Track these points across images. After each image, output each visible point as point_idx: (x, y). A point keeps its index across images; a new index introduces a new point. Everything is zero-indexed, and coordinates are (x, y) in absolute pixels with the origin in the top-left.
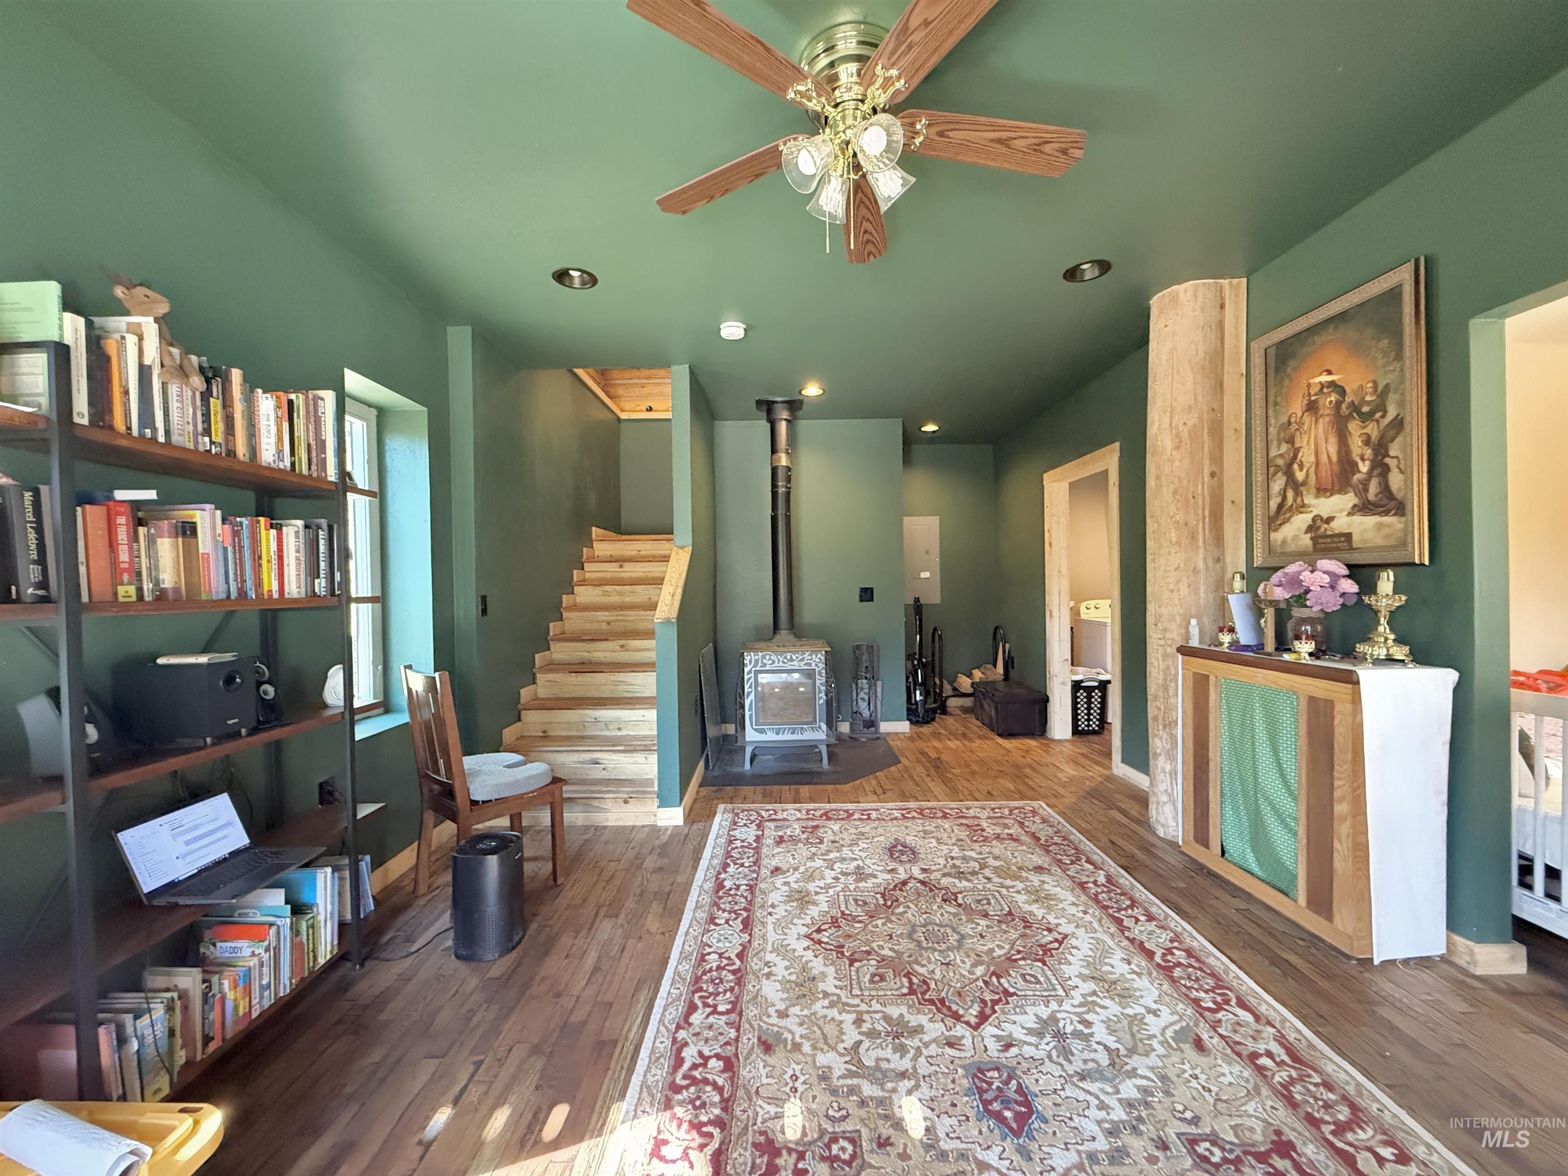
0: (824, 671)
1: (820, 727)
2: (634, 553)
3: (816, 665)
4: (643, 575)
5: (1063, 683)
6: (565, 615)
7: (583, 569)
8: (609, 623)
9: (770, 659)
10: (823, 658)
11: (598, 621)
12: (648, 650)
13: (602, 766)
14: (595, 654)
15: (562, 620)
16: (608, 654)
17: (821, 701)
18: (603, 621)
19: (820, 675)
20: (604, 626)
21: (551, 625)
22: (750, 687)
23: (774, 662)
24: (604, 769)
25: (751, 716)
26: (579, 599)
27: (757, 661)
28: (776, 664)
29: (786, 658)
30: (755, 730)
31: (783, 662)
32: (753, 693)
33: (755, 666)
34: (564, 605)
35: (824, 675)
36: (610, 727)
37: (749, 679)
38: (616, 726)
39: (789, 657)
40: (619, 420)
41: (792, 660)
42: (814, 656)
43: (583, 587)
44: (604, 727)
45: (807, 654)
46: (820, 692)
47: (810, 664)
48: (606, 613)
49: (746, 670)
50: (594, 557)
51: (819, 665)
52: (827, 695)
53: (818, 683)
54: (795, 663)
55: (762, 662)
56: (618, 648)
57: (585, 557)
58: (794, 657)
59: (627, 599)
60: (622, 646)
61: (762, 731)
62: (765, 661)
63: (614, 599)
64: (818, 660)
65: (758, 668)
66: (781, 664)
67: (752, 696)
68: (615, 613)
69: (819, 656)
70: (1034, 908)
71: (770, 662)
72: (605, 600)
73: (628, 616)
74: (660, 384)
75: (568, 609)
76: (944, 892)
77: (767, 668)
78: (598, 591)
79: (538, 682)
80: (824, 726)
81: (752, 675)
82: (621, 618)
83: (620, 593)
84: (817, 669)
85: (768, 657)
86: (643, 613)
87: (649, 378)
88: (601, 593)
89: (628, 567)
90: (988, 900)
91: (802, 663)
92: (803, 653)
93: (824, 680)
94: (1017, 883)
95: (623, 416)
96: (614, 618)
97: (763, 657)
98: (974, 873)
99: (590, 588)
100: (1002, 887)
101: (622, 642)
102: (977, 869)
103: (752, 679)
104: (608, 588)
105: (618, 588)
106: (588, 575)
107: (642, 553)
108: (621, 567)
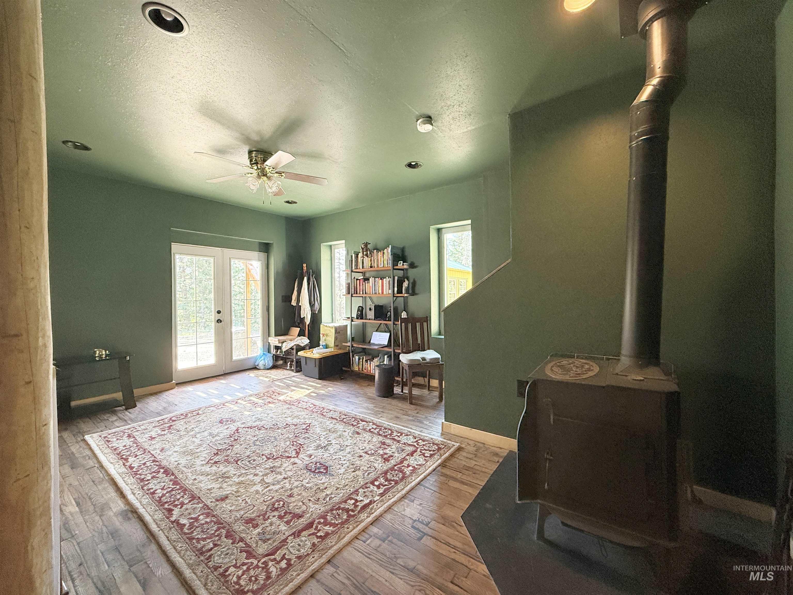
70: (225, 470)
76: (275, 457)
90: (250, 463)
94: (237, 480)
98: (266, 475)
100: (245, 473)
102: (265, 478)
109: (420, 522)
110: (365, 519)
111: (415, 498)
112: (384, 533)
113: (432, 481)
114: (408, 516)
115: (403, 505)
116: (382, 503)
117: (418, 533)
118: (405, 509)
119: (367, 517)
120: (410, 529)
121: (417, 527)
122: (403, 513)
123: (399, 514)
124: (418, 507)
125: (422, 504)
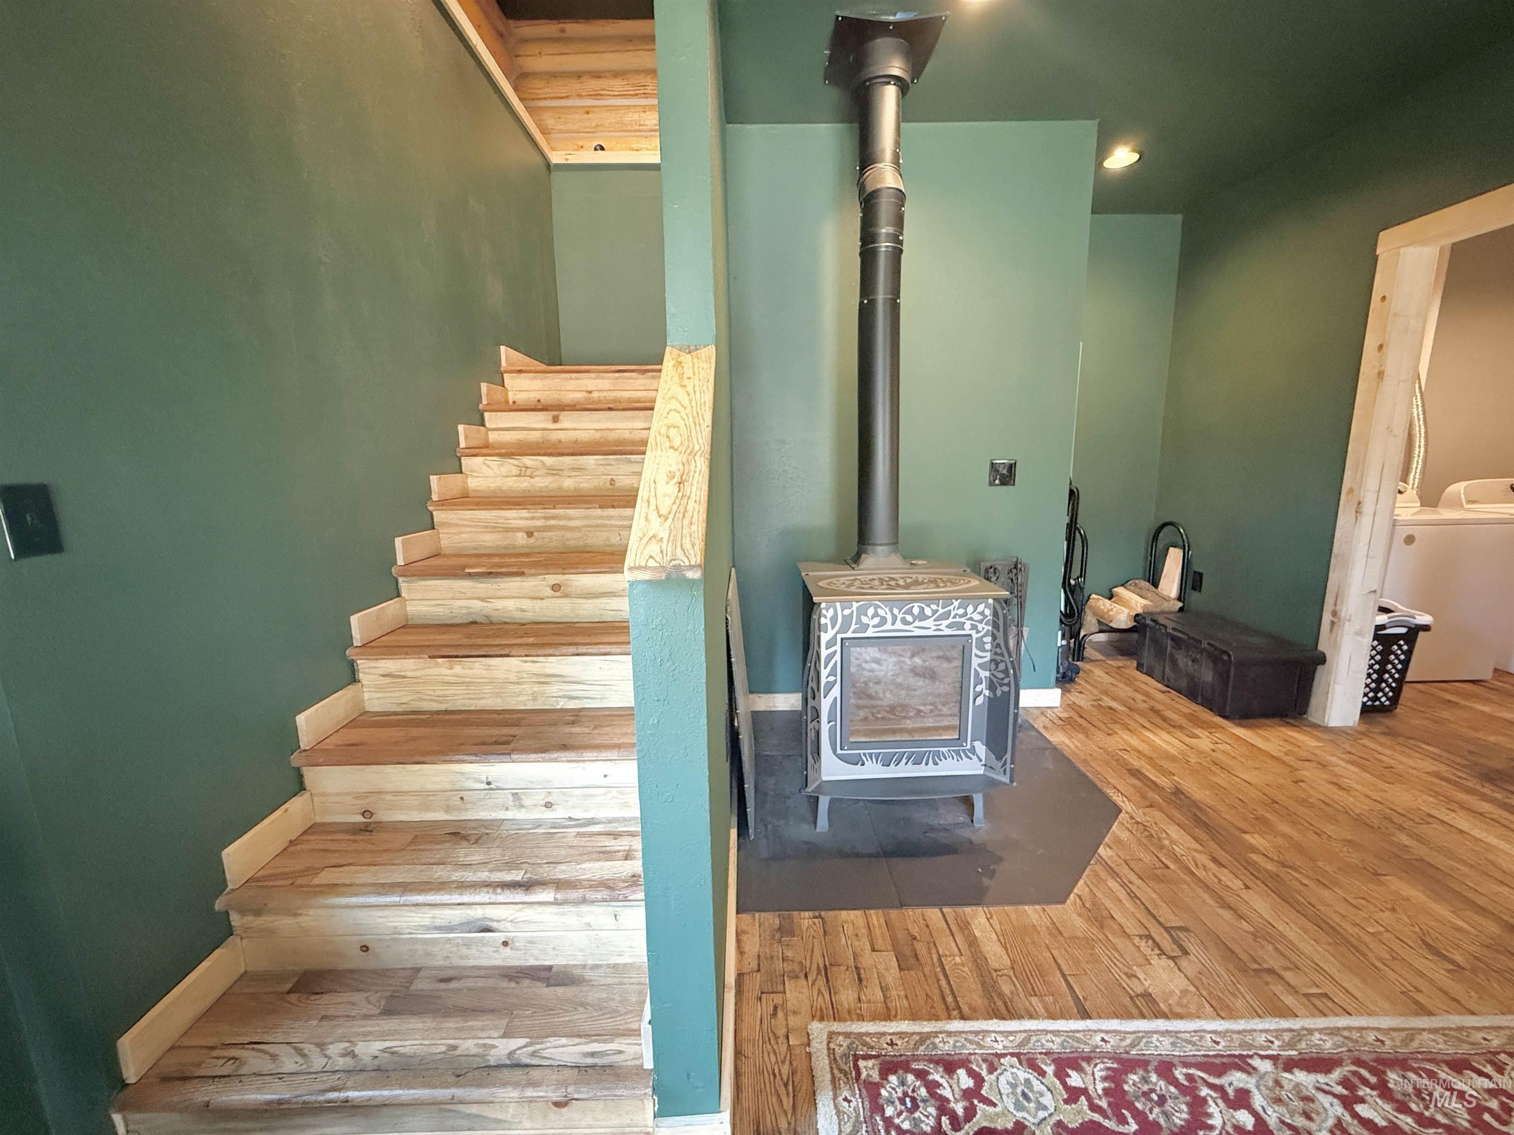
0: (988, 639)
1: (973, 750)
2: (579, 396)
3: (974, 627)
4: (598, 435)
5: (1360, 633)
6: (438, 516)
7: (483, 425)
8: (530, 534)
9: (876, 615)
10: (988, 612)
11: (507, 530)
12: (612, 594)
13: (500, 937)
14: (500, 604)
15: (434, 528)
16: (526, 604)
17: (980, 700)
18: (518, 529)
19: (981, 646)
20: (521, 539)
21: (398, 541)
22: (832, 673)
23: (884, 621)
24: (505, 944)
25: (832, 731)
26: (474, 483)
27: (847, 620)
28: (888, 626)
29: (910, 612)
30: (840, 757)
31: (904, 622)
32: (837, 687)
33: (845, 628)
34: (435, 497)
35: (988, 647)
36: (526, 802)
37: (830, 657)
38: (541, 799)
39: (916, 611)
40: (548, 165)
41: (922, 616)
42: (970, 609)
43: (479, 459)
44: (510, 801)
45: (956, 603)
46: (979, 682)
47: (961, 626)
48: (524, 513)
49: (825, 638)
50: (507, 402)
51: (980, 627)
52: (992, 687)
53: (975, 662)
54: (929, 623)
55: (859, 621)
56: (550, 592)
57: (485, 402)
58: (928, 611)
59: (568, 483)
60: (556, 587)
61: (856, 761)
62: (865, 620)
63: (542, 483)
64: (977, 617)
65: (849, 635)
66: (899, 625)
67: (836, 692)
68: (540, 513)
69: (981, 608)
71: (877, 620)
72: (524, 484)
73: (570, 519)
74: (617, 108)
75: (445, 503)
77: (870, 633)
78: (510, 466)
79: (361, 676)
80: (981, 749)
81: (838, 647)
82: (553, 522)
83: (553, 472)
84: (975, 636)
85: (871, 611)
86: (599, 512)
87: (598, 96)
88: (515, 471)
89: (568, 420)
91: (946, 623)
92: (948, 601)
93: (988, 656)
95: (556, 158)
96: (540, 523)
97: (862, 611)
99: (494, 462)
101: (553, 579)
103: (838, 657)
104: (528, 461)
105: (549, 460)
106: (493, 437)
107: (595, 395)
108: (556, 420)
109: (1160, 948)
110: (1320, 1031)
111: (1131, 998)
112: (1267, 983)
113: (1042, 1001)
114: (1182, 976)
115: (1179, 1004)
116: (1248, 1039)
117: (1180, 938)
118: (1181, 992)
119: (1311, 1032)
120: (1195, 953)
121: (1175, 947)
122: (1192, 988)
123: (1204, 993)
124: (1141, 976)
125: (1126, 974)
